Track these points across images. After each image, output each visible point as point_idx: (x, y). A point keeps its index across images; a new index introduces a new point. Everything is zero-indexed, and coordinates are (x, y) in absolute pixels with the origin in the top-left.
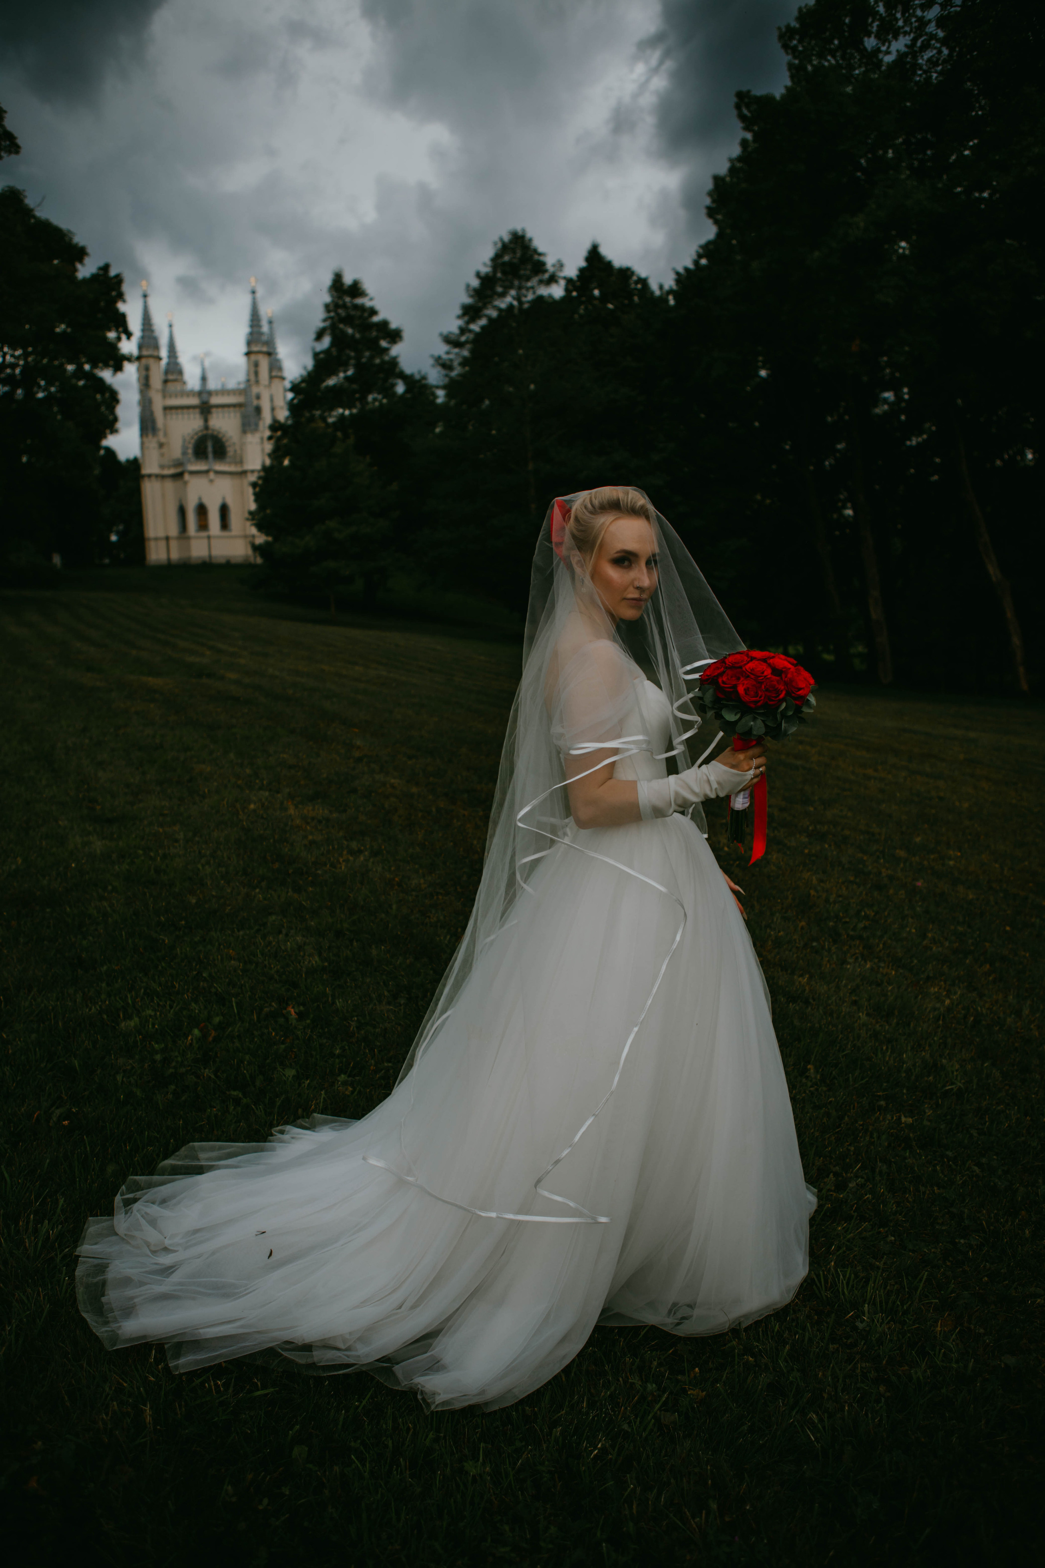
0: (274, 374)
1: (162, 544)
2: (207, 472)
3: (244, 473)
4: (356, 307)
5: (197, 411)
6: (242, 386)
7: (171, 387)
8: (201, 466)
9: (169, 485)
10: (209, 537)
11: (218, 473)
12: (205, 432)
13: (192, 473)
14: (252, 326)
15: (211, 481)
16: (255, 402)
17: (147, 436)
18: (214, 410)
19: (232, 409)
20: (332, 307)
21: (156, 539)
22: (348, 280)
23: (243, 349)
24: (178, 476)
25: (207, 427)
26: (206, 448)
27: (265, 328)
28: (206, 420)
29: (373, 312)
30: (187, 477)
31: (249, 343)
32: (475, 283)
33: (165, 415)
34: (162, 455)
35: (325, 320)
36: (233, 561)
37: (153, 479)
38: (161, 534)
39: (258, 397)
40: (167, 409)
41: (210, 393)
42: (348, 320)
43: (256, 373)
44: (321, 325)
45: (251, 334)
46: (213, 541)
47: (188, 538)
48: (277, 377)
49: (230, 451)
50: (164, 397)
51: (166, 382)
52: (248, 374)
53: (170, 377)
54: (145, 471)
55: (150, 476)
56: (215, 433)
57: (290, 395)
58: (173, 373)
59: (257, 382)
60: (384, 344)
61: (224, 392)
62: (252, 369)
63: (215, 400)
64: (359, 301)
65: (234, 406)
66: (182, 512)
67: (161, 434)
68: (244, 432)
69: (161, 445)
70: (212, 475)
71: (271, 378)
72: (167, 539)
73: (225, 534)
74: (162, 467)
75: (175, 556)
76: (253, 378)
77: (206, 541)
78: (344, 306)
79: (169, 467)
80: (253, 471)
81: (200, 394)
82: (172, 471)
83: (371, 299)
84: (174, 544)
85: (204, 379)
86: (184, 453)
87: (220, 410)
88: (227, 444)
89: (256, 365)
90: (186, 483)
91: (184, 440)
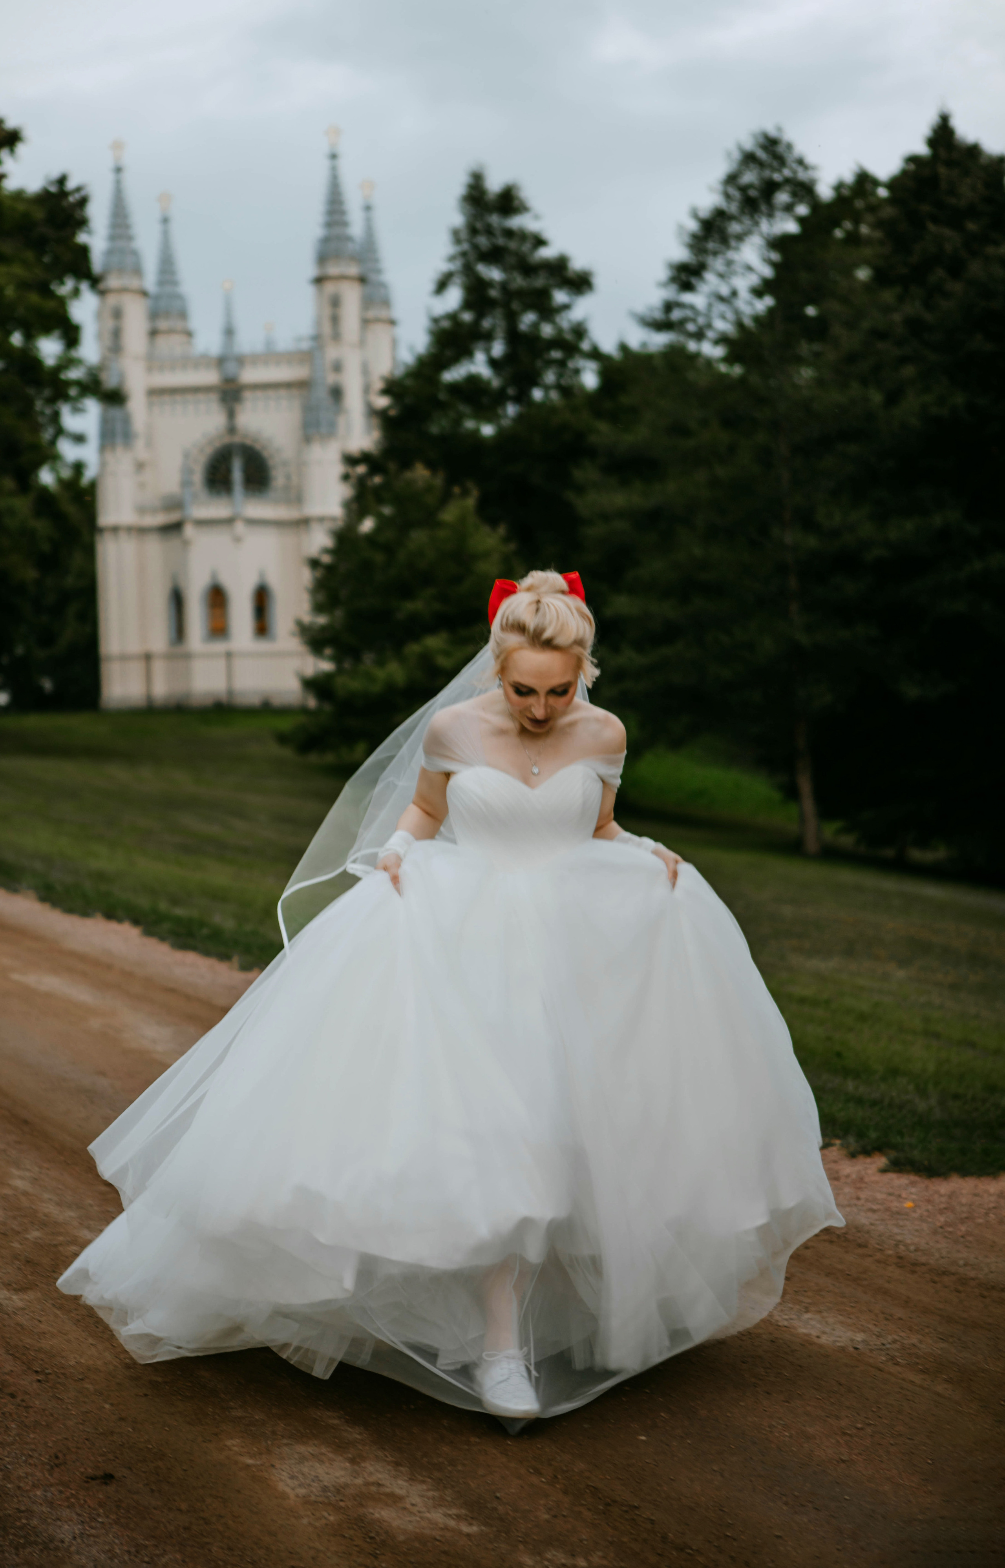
0: (371, 314)
1: (136, 669)
2: (229, 522)
3: (304, 523)
4: (509, 233)
5: (214, 397)
6: (305, 345)
7: (164, 344)
8: (217, 509)
9: (154, 546)
10: (229, 655)
11: (252, 522)
12: (227, 440)
13: (201, 523)
14: (329, 225)
15: (238, 540)
16: (331, 378)
17: (113, 446)
18: (247, 395)
19: (283, 392)
20: (464, 235)
21: (124, 658)
22: (494, 184)
23: (311, 270)
24: (174, 528)
25: (232, 429)
26: (229, 471)
27: (356, 229)
28: (231, 415)
29: (539, 242)
30: (189, 530)
31: (322, 259)
32: (693, 226)
33: (150, 405)
34: (142, 486)
35: (452, 259)
36: (277, 701)
37: (123, 536)
38: (134, 647)
39: (338, 367)
40: (155, 393)
41: (241, 360)
42: (493, 256)
43: (335, 320)
44: (445, 267)
45: (325, 241)
46: (239, 665)
47: (188, 657)
48: (378, 320)
49: (278, 478)
50: (150, 369)
51: (153, 333)
52: (318, 323)
53: (163, 324)
54: (107, 517)
55: (115, 529)
56: (248, 442)
57: (383, 402)
58: (167, 314)
59: (336, 336)
60: (560, 297)
61: (270, 356)
62: (327, 311)
63: (250, 375)
64: (516, 222)
65: (288, 385)
66: (177, 600)
67: (140, 444)
68: (307, 439)
69: (140, 466)
70: (240, 527)
71: (366, 322)
72: (148, 657)
73: (263, 646)
74: (141, 510)
75: (161, 689)
76: (327, 329)
77: (221, 664)
78: (489, 231)
79: (154, 511)
80: (321, 519)
81: (221, 361)
82: (160, 519)
83: (537, 217)
84: (159, 667)
85: (229, 332)
86: (186, 483)
87: (259, 394)
88: (271, 463)
89: (335, 302)
90: (186, 543)
91: (186, 455)
